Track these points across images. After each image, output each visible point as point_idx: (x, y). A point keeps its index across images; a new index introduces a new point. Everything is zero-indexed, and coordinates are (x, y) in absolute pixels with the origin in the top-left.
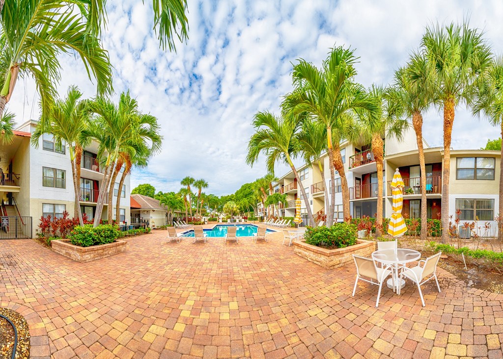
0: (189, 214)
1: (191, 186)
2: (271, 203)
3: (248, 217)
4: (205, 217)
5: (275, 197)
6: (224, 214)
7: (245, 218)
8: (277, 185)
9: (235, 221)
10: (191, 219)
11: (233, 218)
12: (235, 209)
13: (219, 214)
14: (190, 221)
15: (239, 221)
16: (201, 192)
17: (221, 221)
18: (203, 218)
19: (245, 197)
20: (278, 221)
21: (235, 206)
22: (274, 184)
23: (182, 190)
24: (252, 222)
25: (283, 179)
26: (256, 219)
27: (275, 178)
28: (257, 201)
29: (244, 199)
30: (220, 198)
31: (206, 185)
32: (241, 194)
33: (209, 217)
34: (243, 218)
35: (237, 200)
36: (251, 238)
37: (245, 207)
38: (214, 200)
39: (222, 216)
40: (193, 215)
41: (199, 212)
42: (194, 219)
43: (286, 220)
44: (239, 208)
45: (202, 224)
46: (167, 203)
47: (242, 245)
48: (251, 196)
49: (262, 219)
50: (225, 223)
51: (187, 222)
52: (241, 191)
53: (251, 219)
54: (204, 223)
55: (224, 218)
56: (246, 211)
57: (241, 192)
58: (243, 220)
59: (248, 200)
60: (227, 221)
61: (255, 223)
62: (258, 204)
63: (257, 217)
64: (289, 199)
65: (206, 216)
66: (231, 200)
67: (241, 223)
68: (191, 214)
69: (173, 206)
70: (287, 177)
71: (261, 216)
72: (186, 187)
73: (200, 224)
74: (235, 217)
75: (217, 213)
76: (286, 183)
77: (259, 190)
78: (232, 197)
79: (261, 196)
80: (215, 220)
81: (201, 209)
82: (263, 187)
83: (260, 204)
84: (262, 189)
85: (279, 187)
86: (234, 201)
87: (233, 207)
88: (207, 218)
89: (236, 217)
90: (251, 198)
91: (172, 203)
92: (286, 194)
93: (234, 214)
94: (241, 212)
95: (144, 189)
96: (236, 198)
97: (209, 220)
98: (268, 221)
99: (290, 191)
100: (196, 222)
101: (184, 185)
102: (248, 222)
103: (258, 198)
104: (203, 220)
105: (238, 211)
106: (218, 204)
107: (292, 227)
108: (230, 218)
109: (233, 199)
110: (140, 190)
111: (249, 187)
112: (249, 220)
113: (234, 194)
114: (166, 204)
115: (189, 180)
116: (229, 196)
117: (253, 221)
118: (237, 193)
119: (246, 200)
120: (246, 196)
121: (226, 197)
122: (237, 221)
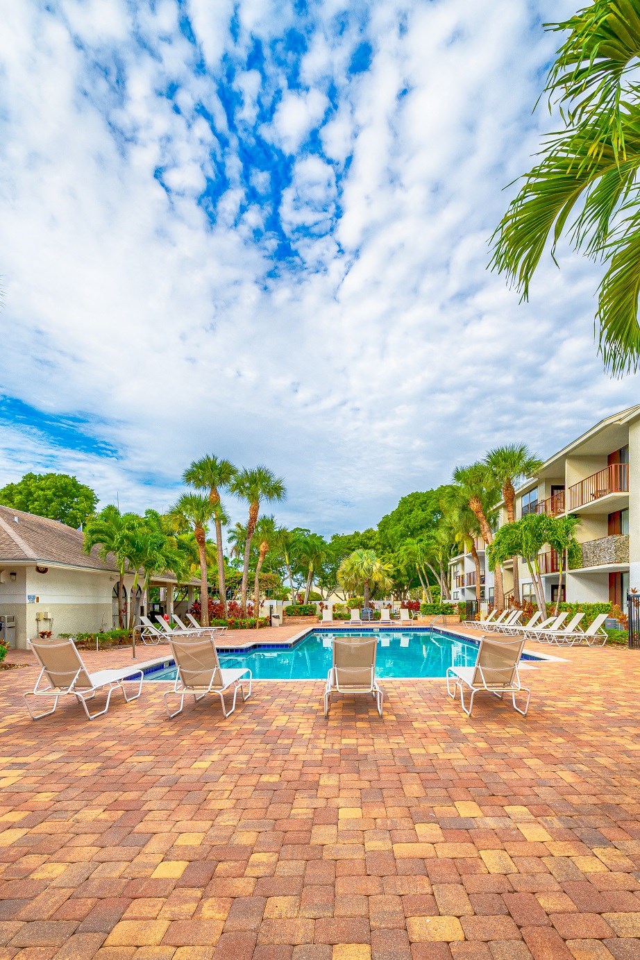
0: (213, 591)
1: (222, 491)
2: (514, 549)
3: (422, 602)
4: (274, 602)
5: (532, 530)
6: (341, 595)
7: (413, 607)
8: (533, 488)
9: (377, 616)
10: (221, 608)
11: (371, 606)
12: (377, 577)
13: (325, 593)
14: (216, 613)
15: (392, 616)
16: (260, 514)
17: (327, 615)
18: (267, 603)
19: (412, 535)
20: (539, 620)
21: (378, 565)
22: (521, 483)
23: (186, 501)
24: (435, 621)
25: (559, 464)
26: (447, 611)
27: (526, 459)
28: (454, 549)
29: (409, 540)
30: (328, 540)
31: (276, 491)
32: (400, 528)
33: (289, 604)
34: (403, 606)
35: (384, 547)
36: (438, 686)
37: (411, 568)
38: (306, 543)
39: (337, 598)
40: (230, 595)
41: (251, 584)
42: (233, 607)
43: (579, 617)
44: (392, 572)
45: (262, 626)
46: (115, 544)
47: (404, 722)
48: (433, 533)
49: (470, 611)
50: (341, 624)
51: (205, 617)
52: (398, 516)
53: (432, 610)
54: (267, 623)
55: (340, 607)
56: (415, 584)
57: (399, 520)
58: (404, 614)
59: (422, 545)
60: (349, 617)
61: (445, 624)
62: (453, 560)
63: (452, 602)
64: (584, 535)
65: (277, 598)
66: (366, 547)
67: (398, 624)
68: (223, 591)
69: (138, 554)
70: (578, 452)
71: (462, 599)
72: (204, 493)
73: (253, 626)
74: (378, 604)
75: (316, 590)
76: (573, 475)
77: (465, 508)
78: (370, 539)
79: (467, 531)
80: (309, 612)
81: (258, 575)
82: (478, 498)
83: (462, 562)
84: (474, 506)
85: (541, 494)
86: (373, 548)
87: (369, 571)
88: (279, 607)
89: (380, 602)
90: (430, 538)
91: (133, 543)
92: (575, 515)
93: (376, 592)
94: (399, 588)
95: (49, 493)
96: (382, 543)
97: (288, 612)
98: (496, 617)
99: (590, 503)
100: (240, 619)
101: (198, 487)
102: (423, 620)
103: (457, 539)
104: (264, 613)
105: (389, 581)
106: (318, 557)
107: (610, 642)
108: (359, 606)
109: (372, 543)
110: (30, 494)
111: (423, 505)
112: (425, 614)
113: (376, 529)
114: (109, 548)
115: (213, 467)
116: (357, 534)
117: (439, 618)
118: (384, 525)
119: (413, 545)
120: (413, 532)
121: (349, 539)
122: (385, 615)
